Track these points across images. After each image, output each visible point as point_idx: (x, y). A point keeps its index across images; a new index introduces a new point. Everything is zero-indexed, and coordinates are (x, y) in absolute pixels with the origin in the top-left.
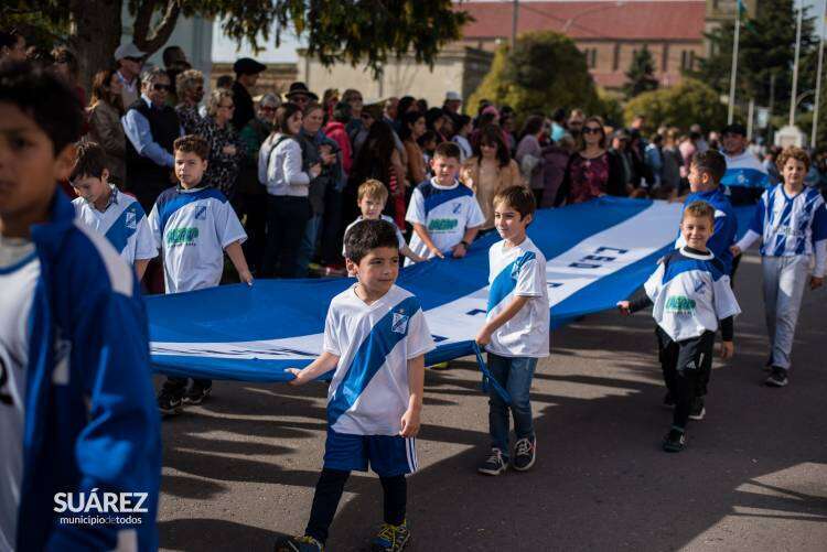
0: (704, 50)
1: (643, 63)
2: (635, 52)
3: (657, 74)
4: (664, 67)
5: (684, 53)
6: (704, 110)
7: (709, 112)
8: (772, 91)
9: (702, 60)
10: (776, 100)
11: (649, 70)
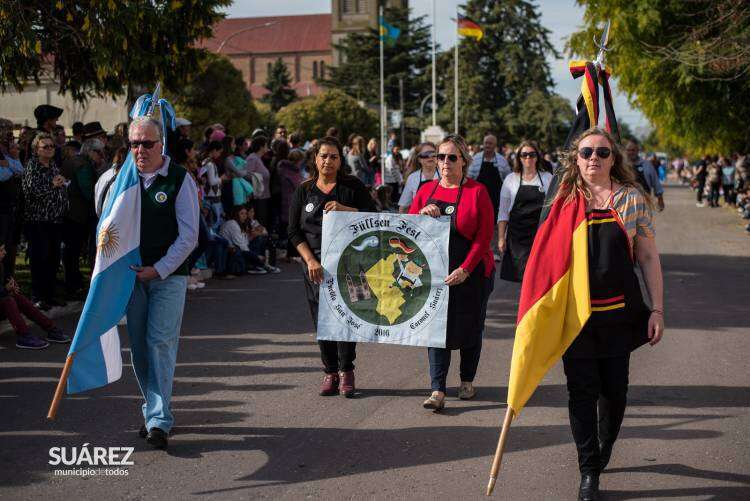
0: (333, 60)
1: (279, 74)
2: (270, 65)
3: (293, 85)
4: (298, 79)
5: (315, 63)
6: (346, 116)
7: (352, 117)
8: (401, 94)
9: (333, 69)
10: (405, 101)
11: (285, 81)
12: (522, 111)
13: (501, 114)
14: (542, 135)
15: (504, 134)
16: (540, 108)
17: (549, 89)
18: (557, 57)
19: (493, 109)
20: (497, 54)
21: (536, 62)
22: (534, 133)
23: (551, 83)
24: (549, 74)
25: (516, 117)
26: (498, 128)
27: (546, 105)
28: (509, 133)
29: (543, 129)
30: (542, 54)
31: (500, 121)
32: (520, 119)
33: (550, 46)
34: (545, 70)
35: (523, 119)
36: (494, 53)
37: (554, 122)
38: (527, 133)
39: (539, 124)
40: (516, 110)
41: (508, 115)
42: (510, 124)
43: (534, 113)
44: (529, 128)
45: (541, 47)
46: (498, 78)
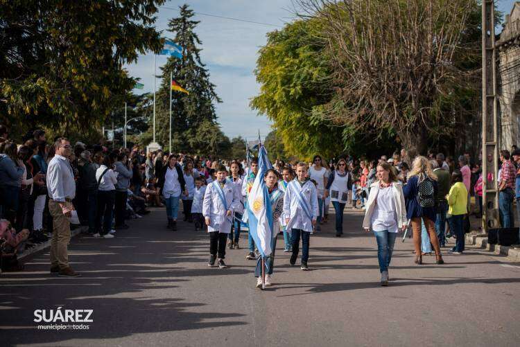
12: (197, 134)
13: (185, 135)
14: (210, 148)
15: (187, 147)
16: (209, 132)
17: (214, 120)
18: (219, 101)
19: (180, 132)
20: (183, 98)
21: (207, 104)
22: (205, 147)
23: (215, 118)
24: (214, 111)
25: (194, 137)
26: (183, 143)
27: (212, 130)
28: (190, 147)
29: (211, 145)
30: (209, 99)
31: (184, 139)
32: (196, 137)
33: (215, 95)
34: (211, 108)
35: (199, 139)
36: (181, 97)
37: (217, 140)
38: (201, 147)
39: (208, 141)
40: (194, 133)
41: (189, 136)
42: (191, 141)
43: (205, 135)
44: (202, 144)
45: (209, 95)
46: (182, 113)
